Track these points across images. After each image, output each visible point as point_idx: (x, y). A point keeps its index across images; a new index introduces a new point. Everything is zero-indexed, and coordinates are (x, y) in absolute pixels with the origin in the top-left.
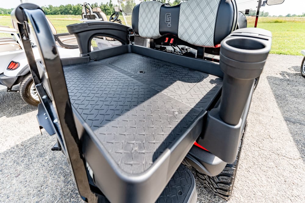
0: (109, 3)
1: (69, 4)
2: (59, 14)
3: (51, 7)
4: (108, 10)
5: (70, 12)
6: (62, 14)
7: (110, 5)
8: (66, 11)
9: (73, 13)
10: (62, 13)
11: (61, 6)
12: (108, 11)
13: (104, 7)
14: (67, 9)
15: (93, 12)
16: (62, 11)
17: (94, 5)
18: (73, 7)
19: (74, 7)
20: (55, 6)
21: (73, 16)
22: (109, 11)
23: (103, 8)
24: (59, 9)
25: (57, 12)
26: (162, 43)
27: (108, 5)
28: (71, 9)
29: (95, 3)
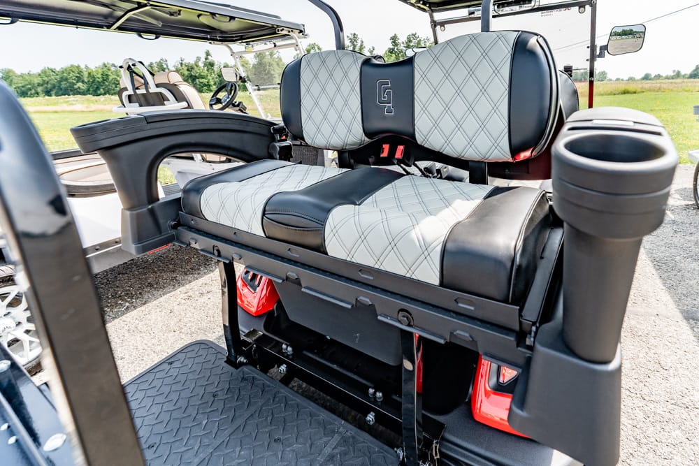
0: (203, 59)
1: (72, 66)
2: (38, 94)
3: (11, 74)
4: (203, 77)
5: (76, 87)
6: (50, 96)
7: (205, 65)
8: (64, 85)
9: (89, 90)
10: (51, 90)
11: (44, 72)
12: (201, 80)
13: (188, 70)
14: (66, 79)
15: (158, 86)
16: (49, 86)
17: (155, 65)
18: (86, 75)
19: (89, 73)
20: (25, 72)
21: (88, 100)
22: (204, 81)
23: (186, 73)
24: (37, 81)
25: (30, 89)
26: (371, 160)
27: (201, 64)
28: (79, 79)
29: (158, 61)
